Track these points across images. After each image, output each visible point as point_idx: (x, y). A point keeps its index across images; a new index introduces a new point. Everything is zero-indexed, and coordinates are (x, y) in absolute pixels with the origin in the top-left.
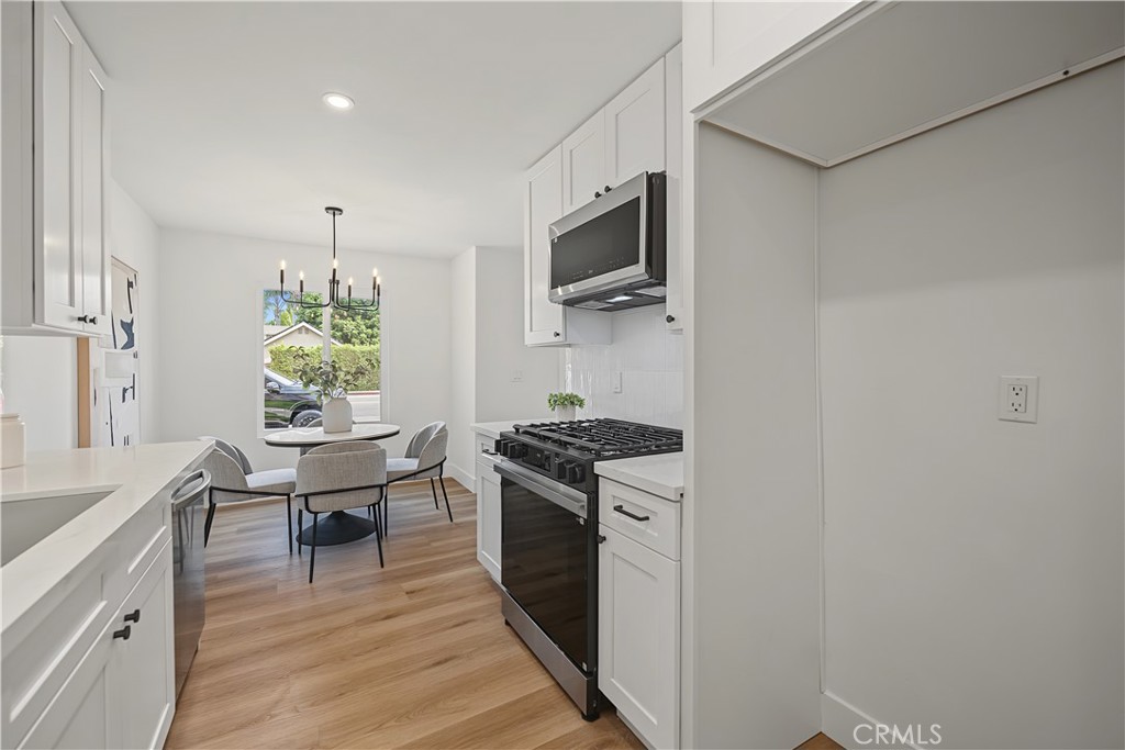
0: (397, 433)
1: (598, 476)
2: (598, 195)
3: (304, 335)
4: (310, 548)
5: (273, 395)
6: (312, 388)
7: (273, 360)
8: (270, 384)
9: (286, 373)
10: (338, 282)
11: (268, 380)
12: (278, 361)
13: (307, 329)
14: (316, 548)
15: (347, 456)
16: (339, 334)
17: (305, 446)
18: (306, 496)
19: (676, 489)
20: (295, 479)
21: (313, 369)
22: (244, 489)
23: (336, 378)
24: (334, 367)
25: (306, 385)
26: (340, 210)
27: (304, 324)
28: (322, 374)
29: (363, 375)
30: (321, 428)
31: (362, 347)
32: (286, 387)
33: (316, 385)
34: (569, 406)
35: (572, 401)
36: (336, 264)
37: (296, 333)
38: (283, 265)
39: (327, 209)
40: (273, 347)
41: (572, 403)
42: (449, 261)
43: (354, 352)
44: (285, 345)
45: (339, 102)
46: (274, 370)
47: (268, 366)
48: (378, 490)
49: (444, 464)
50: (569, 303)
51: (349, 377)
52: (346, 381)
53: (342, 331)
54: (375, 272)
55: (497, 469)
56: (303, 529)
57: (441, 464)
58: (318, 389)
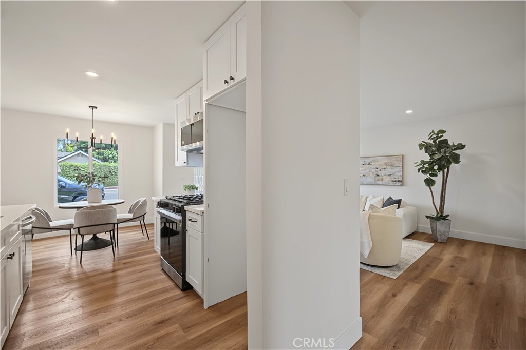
0: (123, 202)
1: (186, 211)
2: (196, 114)
3: (80, 158)
4: (80, 252)
5: (62, 189)
6: (82, 183)
7: (62, 170)
8: (60, 183)
9: (70, 177)
10: (95, 138)
11: (59, 181)
12: (64, 172)
13: (83, 154)
14: (83, 252)
15: (98, 211)
16: (101, 157)
17: (78, 208)
18: (79, 228)
19: (201, 211)
20: (73, 223)
21: (82, 176)
22: (48, 227)
23: (94, 179)
24: (93, 175)
25: (79, 183)
26: (96, 108)
27: (80, 151)
28: (87, 178)
29: (108, 178)
30: (87, 202)
31: (114, 164)
32: (69, 184)
33: (85, 182)
34: (191, 190)
35: (192, 188)
36: (93, 131)
37: (76, 156)
38: (68, 131)
39: (90, 107)
40: (62, 164)
41: (193, 188)
42: (151, 129)
43: (110, 167)
44: (69, 163)
45: (92, 74)
46: (62, 176)
47: (59, 174)
48: (112, 225)
49: (145, 216)
50: (189, 151)
51: (101, 179)
52: (99, 181)
53: (103, 155)
54: (113, 135)
55: (159, 213)
56: (77, 245)
57: (144, 215)
58: (85, 184)
